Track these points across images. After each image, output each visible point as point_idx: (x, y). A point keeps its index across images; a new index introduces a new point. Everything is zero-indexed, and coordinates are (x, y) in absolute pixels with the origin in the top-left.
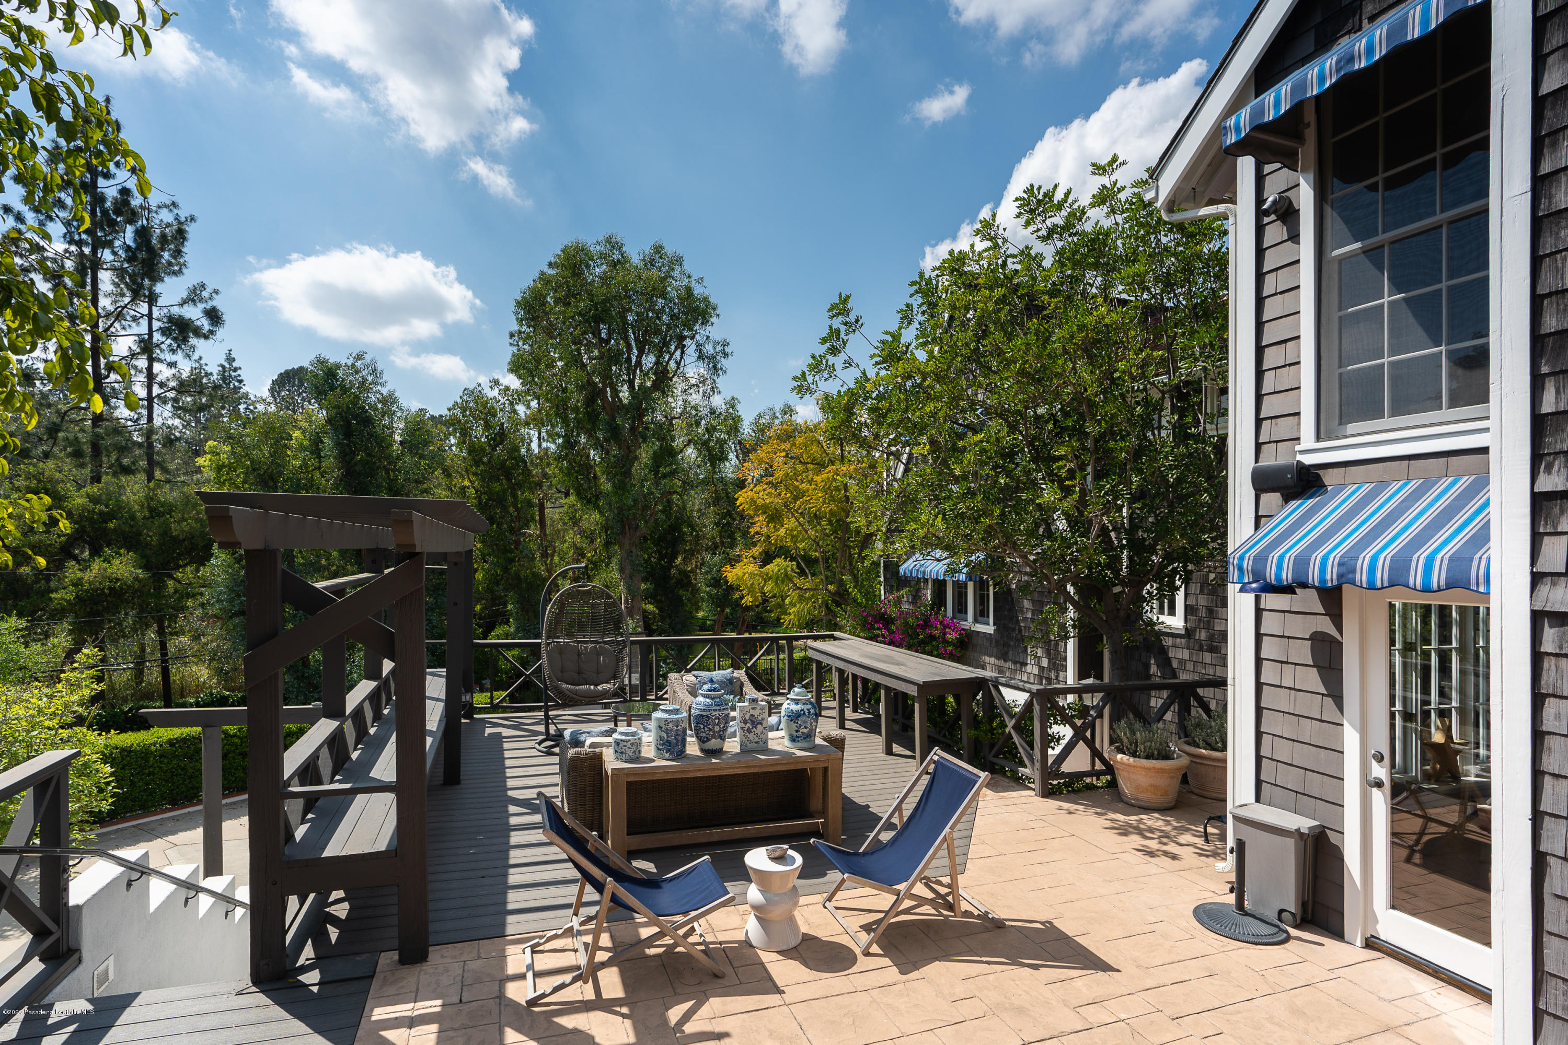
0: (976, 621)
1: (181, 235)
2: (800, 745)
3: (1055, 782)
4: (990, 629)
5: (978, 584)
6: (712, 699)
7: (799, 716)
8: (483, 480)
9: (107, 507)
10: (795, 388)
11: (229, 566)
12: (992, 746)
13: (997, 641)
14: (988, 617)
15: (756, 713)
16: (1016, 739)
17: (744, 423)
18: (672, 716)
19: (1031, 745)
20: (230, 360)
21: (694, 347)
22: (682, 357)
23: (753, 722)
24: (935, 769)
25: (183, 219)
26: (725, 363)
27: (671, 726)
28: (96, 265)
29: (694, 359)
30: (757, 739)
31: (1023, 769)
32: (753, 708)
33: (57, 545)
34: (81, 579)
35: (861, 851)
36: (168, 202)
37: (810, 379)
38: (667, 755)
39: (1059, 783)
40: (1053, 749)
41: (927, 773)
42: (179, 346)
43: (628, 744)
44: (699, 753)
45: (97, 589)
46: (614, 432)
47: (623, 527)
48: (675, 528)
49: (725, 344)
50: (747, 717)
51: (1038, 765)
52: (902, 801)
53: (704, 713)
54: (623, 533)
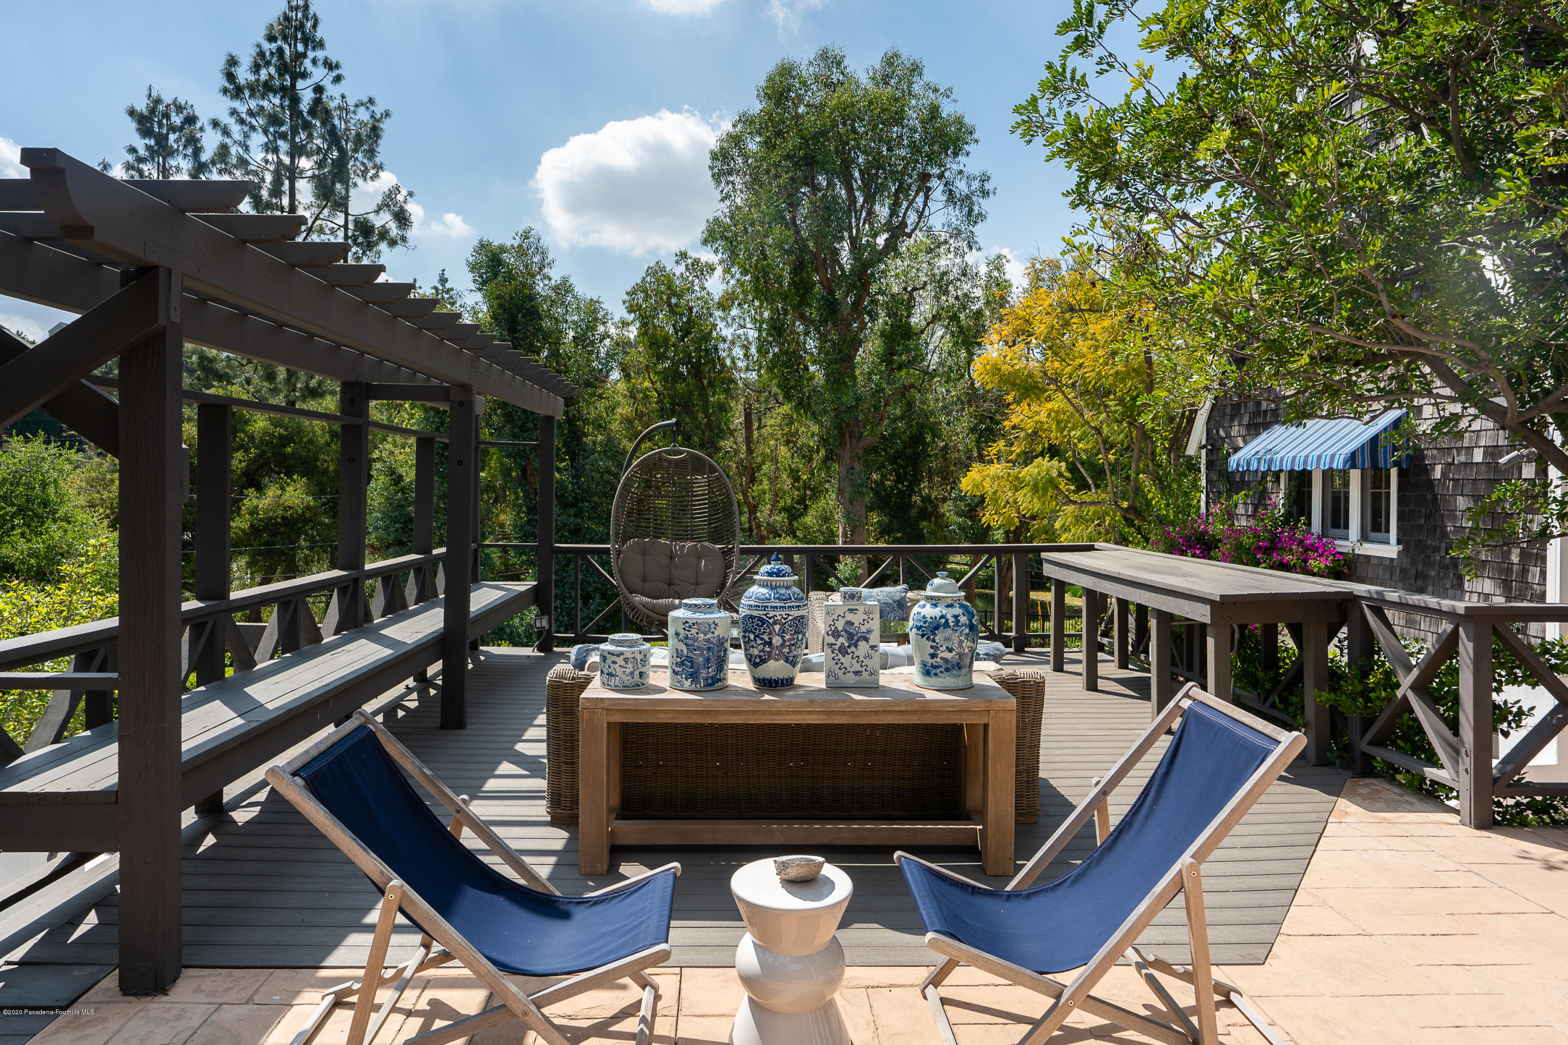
0: (1364, 538)
1: (375, 132)
2: (934, 681)
3: (1510, 802)
4: (1390, 550)
5: (1370, 473)
6: (772, 588)
7: (937, 628)
8: (666, 380)
9: (286, 430)
10: (1018, 125)
11: (386, 489)
12: (1367, 723)
13: (1403, 571)
14: (1388, 531)
15: (856, 619)
16: (1420, 711)
17: (1014, 289)
18: (697, 615)
19: (1454, 725)
20: (443, 280)
21: (941, 187)
22: (925, 204)
23: (850, 636)
24: (1184, 727)
25: (378, 116)
26: (983, 205)
27: (694, 631)
28: (293, 173)
29: (941, 205)
30: (857, 667)
31: (1434, 771)
32: (851, 610)
33: (239, 472)
34: (257, 507)
35: (1008, 888)
36: (365, 100)
37: (1043, 106)
38: (687, 684)
39: (1518, 804)
40: (1506, 734)
41: (1169, 732)
42: (364, 253)
43: (620, 660)
44: (751, 686)
45: (271, 518)
46: (831, 308)
47: (843, 436)
48: (917, 439)
49: (985, 179)
50: (840, 625)
51: (1467, 762)
52: (1104, 792)
53: (755, 613)
54: (842, 444)
